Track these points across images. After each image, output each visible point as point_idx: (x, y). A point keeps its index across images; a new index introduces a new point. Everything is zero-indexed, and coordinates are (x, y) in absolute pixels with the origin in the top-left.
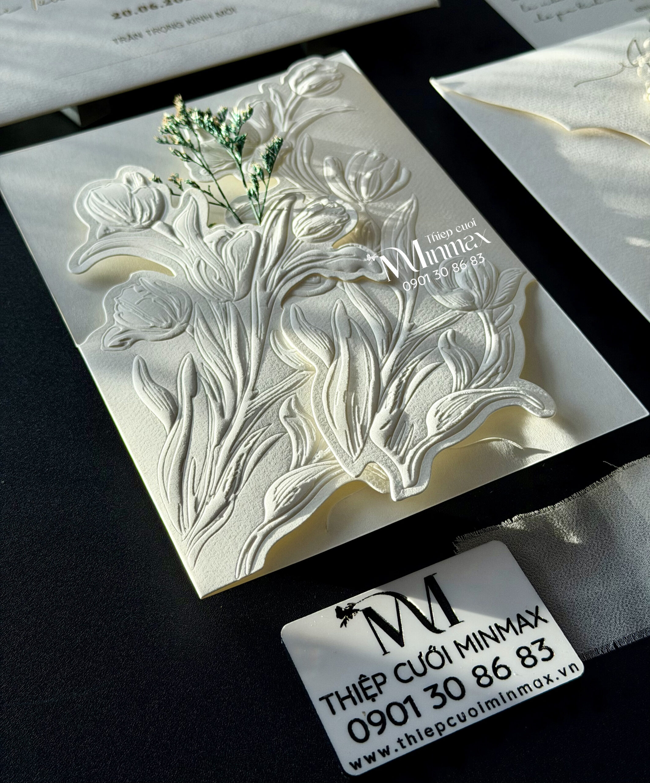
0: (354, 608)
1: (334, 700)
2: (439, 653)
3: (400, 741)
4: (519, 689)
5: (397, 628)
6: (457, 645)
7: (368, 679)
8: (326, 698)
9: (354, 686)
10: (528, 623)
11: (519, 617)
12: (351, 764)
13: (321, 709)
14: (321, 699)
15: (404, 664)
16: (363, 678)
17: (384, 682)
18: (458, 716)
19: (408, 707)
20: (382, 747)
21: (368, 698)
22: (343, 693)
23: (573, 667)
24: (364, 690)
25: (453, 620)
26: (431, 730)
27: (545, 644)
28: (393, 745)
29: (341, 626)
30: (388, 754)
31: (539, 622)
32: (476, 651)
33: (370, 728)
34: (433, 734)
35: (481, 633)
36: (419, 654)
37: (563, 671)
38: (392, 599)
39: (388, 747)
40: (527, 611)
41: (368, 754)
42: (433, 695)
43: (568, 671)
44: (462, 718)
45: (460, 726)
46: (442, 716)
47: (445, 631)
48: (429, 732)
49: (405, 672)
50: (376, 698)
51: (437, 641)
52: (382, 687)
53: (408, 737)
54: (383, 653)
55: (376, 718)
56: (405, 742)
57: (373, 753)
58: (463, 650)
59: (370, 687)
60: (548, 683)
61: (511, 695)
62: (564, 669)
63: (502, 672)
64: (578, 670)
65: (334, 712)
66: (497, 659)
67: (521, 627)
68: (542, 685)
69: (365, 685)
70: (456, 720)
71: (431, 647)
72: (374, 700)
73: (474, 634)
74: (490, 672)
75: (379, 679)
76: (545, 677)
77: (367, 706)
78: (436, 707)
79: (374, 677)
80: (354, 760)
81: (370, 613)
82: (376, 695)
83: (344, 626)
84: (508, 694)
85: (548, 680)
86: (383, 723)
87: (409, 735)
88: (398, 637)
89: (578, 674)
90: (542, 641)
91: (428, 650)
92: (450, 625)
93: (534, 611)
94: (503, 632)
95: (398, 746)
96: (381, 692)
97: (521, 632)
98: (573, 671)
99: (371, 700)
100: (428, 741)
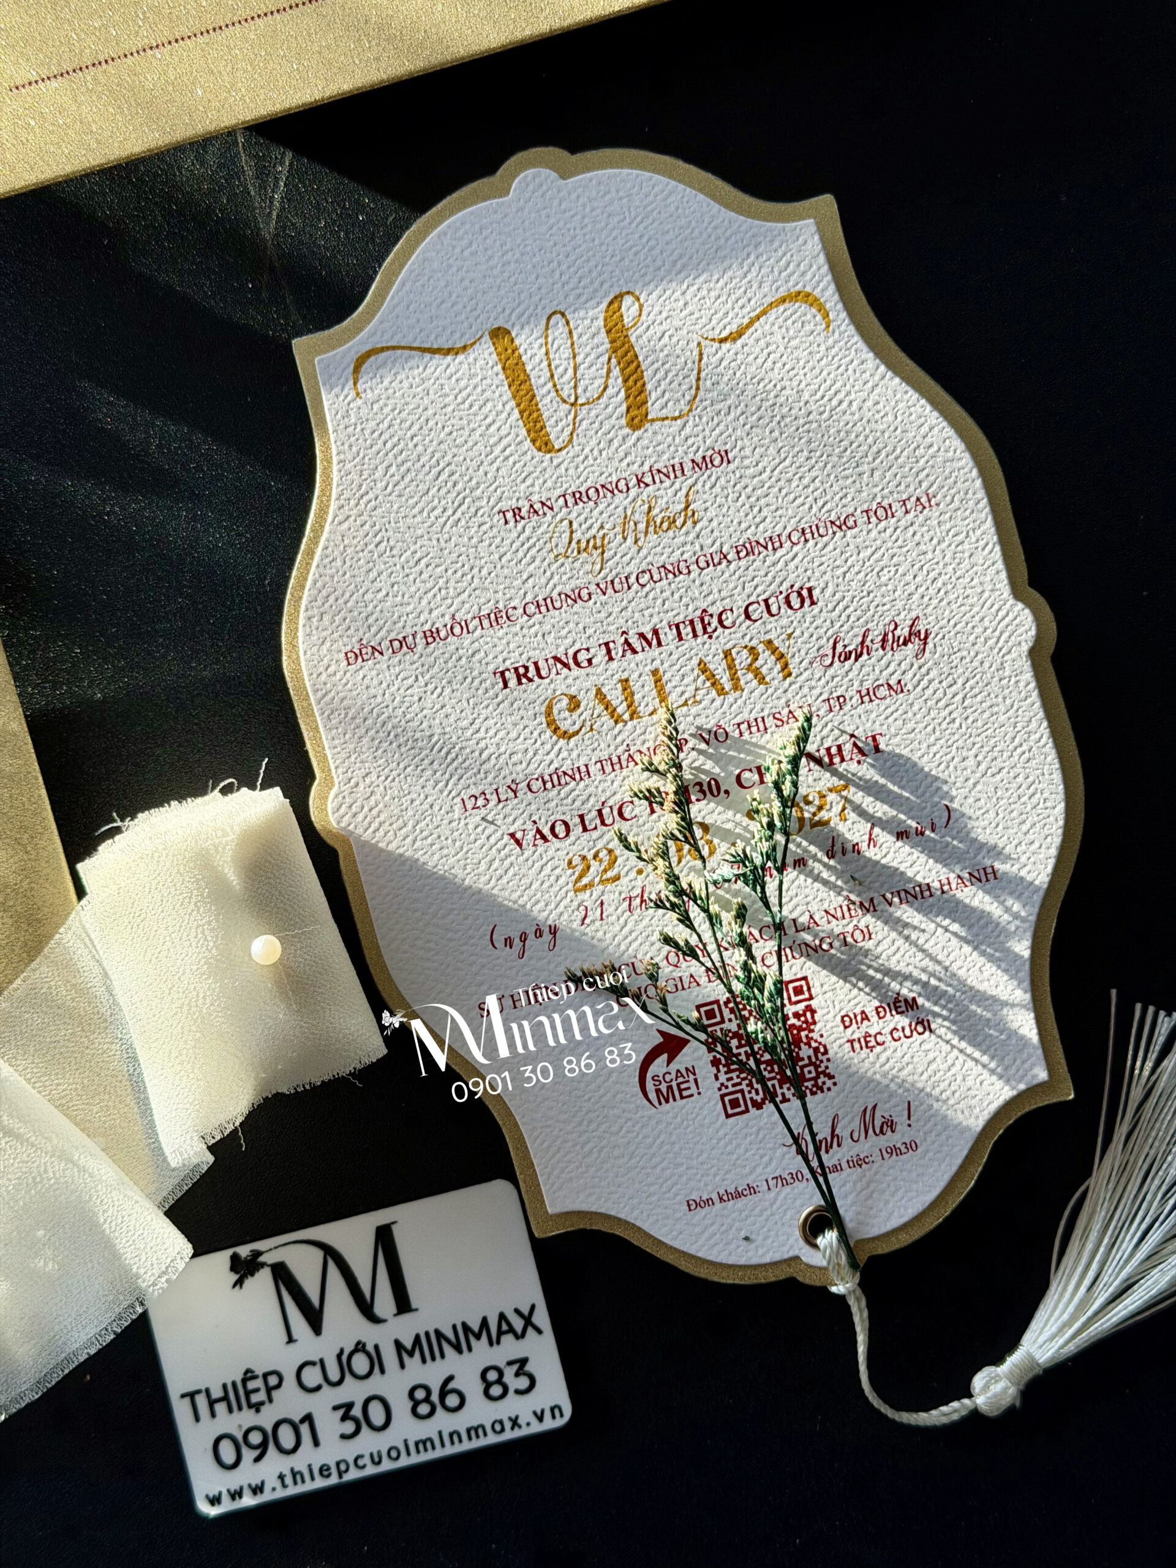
0: (262, 1259)
1: (201, 1401)
2: (368, 1355)
3: (281, 1477)
4: (468, 1431)
5: (316, 1302)
6: (398, 1345)
7: (255, 1377)
8: (191, 1395)
9: (234, 1384)
10: (511, 1330)
11: (502, 1317)
12: (207, 1497)
13: (181, 1411)
14: (183, 1396)
15: (313, 1363)
16: (249, 1375)
17: (279, 1386)
18: (372, 1455)
19: (305, 1429)
20: (256, 1481)
21: (250, 1406)
22: (217, 1393)
23: (557, 1412)
24: (248, 1393)
25: (403, 1305)
26: (329, 1469)
27: (528, 1368)
28: (272, 1482)
29: (234, 1286)
30: (262, 1491)
31: (530, 1330)
32: (424, 1361)
33: (245, 1450)
34: (329, 1476)
35: (439, 1334)
36: (338, 1351)
37: (539, 1413)
38: (318, 1254)
39: (263, 1483)
40: (517, 1311)
41: (234, 1487)
42: (344, 1418)
43: (547, 1415)
44: (376, 1459)
45: (371, 1470)
46: (349, 1451)
47: (384, 1321)
48: (324, 1471)
49: (312, 1376)
50: (263, 1409)
51: (371, 1335)
52: (274, 1393)
53: (294, 1474)
54: (286, 1339)
55: (255, 1438)
56: (289, 1480)
57: (241, 1488)
58: (405, 1356)
59: (257, 1390)
60: (512, 1428)
61: (455, 1438)
62: (543, 1412)
63: (452, 1401)
64: (562, 1415)
65: (197, 1419)
66: (450, 1378)
67: (500, 1333)
68: (503, 1430)
69: (251, 1385)
70: (366, 1460)
71: (359, 1343)
72: (258, 1411)
73: (427, 1334)
74: (435, 1397)
75: (273, 1381)
76: (510, 1419)
77: (246, 1418)
78: (344, 1437)
79: (265, 1376)
80: (213, 1492)
81: (282, 1275)
82: (262, 1403)
83: (238, 1287)
84: (451, 1435)
85: (515, 1423)
86: (263, 1447)
87: (296, 1469)
88: (315, 1318)
89: (559, 1422)
90: (523, 1362)
91: (352, 1348)
92: (395, 1311)
93: (526, 1312)
94: (472, 1339)
95: (278, 1484)
96: (270, 1400)
97: (498, 1342)
98: (554, 1417)
99: (253, 1411)
100: (320, 1483)
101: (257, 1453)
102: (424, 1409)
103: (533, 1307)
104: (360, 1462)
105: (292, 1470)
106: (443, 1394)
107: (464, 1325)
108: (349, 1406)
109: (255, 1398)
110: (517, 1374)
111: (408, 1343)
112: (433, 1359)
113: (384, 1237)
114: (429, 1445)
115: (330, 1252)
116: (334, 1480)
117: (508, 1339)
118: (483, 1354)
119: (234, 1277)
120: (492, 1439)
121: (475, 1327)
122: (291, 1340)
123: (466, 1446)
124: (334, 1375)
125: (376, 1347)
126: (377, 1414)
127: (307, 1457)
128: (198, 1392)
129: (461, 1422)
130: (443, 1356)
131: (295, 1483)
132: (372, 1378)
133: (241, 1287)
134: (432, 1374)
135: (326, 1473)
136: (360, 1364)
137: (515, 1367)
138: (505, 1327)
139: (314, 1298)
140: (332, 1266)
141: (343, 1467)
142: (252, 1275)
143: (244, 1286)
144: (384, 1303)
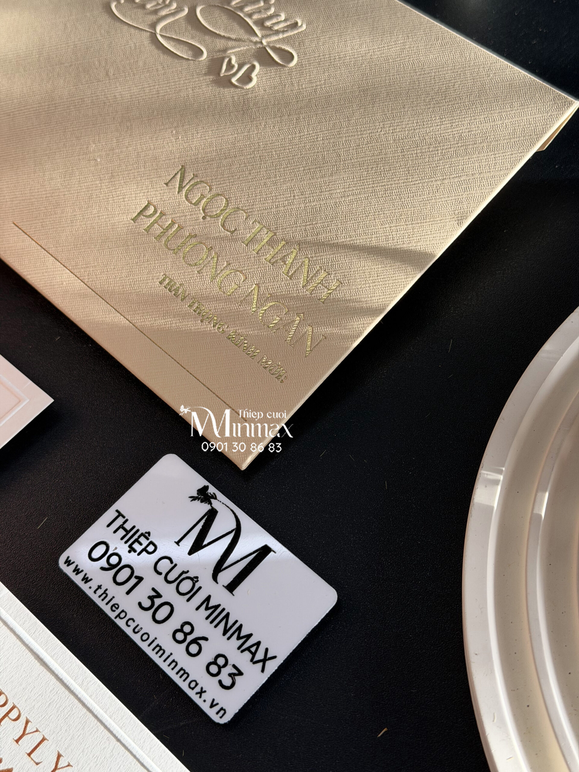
101: (106, 566)
103: (275, 657)
104: (130, 622)
105: (106, 590)
106: (195, 641)
107: (241, 626)
108: (159, 596)
110: (230, 675)
114: (161, 652)
115: (237, 532)
116: (112, 615)
117: (247, 655)
119: (195, 495)
120: (184, 686)
121: (243, 634)
126: (162, 614)
128: (124, 517)
129: (184, 661)
131: (100, 596)
132: (182, 597)
133: (191, 501)
135: (114, 608)
137: (235, 671)
138: (253, 649)
140: (231, 536)
141: (122, 615)
142: (202, 502)
143: (194, 501)
144: (227, 577)
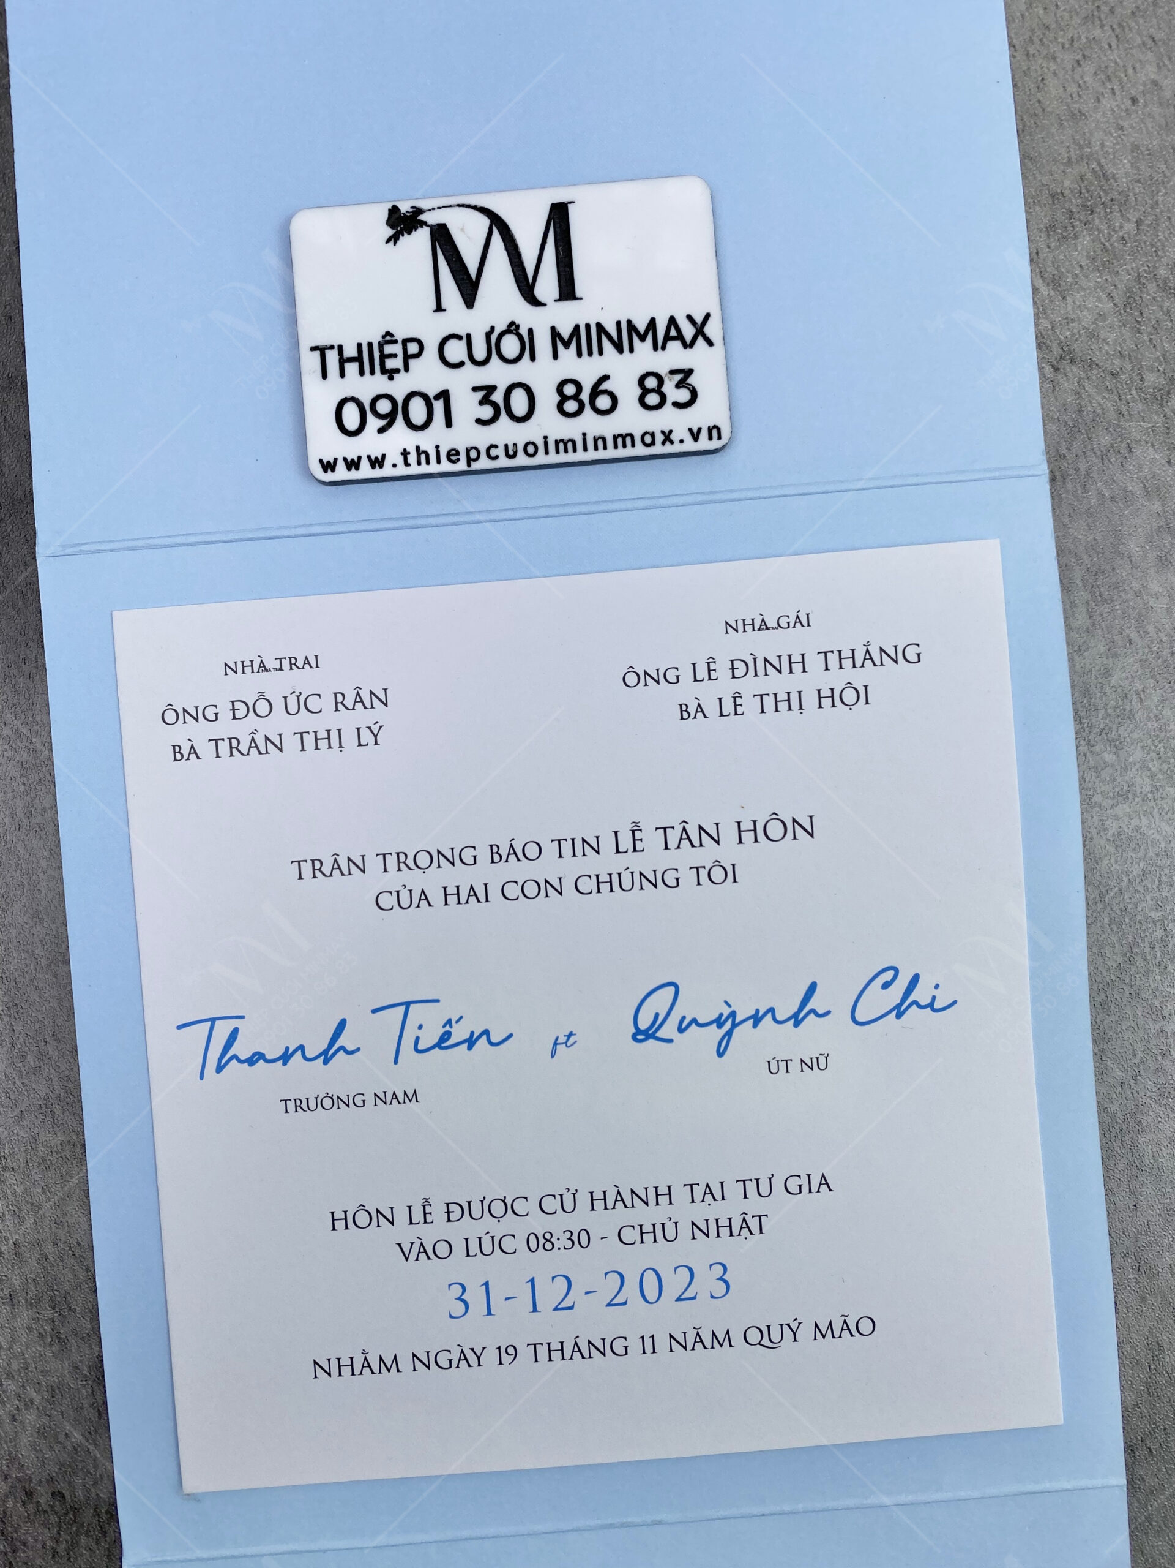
102: (571, 406)
109: (390, 364)
111: (566, 335)
112: (590, 354)
113: (559, 215)
118: (645, 357)
122: (439, 308)
123: (611, 453)
124: (480, 353)
125: (530, 331)
127: (436, 437)
130: (601, 353)
134: (586, 371)
136: (511, 346)
139: (472, 269)
